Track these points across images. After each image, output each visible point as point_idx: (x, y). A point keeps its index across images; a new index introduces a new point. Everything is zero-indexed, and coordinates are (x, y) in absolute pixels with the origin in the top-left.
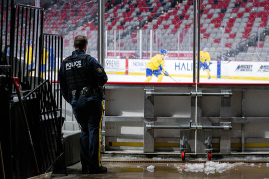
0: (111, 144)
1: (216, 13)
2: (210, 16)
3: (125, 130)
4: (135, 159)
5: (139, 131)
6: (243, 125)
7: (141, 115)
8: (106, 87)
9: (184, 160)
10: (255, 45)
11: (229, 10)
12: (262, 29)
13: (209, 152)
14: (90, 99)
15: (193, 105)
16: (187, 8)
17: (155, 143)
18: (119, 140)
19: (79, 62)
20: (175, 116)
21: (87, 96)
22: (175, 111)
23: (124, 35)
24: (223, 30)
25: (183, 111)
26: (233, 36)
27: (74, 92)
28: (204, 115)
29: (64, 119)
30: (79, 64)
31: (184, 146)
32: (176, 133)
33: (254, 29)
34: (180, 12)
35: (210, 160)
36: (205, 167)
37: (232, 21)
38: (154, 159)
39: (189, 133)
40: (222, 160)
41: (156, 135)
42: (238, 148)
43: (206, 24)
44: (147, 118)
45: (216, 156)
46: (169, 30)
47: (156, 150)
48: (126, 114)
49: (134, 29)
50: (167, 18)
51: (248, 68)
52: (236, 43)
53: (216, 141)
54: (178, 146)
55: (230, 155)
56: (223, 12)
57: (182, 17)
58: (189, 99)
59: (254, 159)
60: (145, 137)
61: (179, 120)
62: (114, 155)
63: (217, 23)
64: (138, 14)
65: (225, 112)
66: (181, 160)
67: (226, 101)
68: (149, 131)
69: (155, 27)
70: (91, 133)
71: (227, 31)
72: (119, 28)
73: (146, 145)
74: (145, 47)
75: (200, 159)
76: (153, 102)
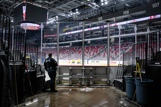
0: (60, 82)
1: (87, 51)
2: (86, 52)
3: (64, 78)
4: (66, 86)
5: (68, 79)
6: (96, 77)
7: (68, 74)
8: (57, 67)
9: (80, 87)
10: (95, 57)
11: (90, 50)
12: (96, 54)
13: (87, 85)
14: (53, 70)
15: (82, 72)
16: (81, 50)
17: (72, 82)
18: (62, 81)
19: (50, 60)
20: (78, 75)
21: (52, 70)
22: (77, 74)
23: (69, 55)
24: (88, 54)
25: (80, 73)
26: (90, 55)
27: (48, 69)
28: (85, 74)
29: (46, 76)
30: (49, 60)
31: (80, 83)
32: (78, 79)
33: (95, 54)
34: (80, 51)
35: (87, 87)
36: (86, 89)
37: (90, 52)
38: (72, 86)
39: (81, 79)
40: (90, 87)
41: (72, 80)
42: (94, 83)
43: (85, 53)
44: (70, 75)
45: (89, 86)
46: (78, 54)
47: (72, 84)
48: (64, 74)
49: (71, 54)
50: (77, 52)
51: (94, 62)
52: (91, 57)
53: (89, 81)
54: (78, 83)
55: (92, 85)
56: (88, 51)
57: (80, 52)
58: (81, 70)
59: (99, 86)
60: (69, 80)
61: (78, 76)
62: (61, 85)
63: (87, 53)
64: (72, 51)
65: (91, 73)
66: (79, 87)
67: (91, 71)
68: (70, 79)
69: (75, 54)
70: (53, 80)
71: (89, 54)
72: (68, 54)
73: (69, 82)
74: (73, 57)
75: (84, 87)
76: (71, 71)
